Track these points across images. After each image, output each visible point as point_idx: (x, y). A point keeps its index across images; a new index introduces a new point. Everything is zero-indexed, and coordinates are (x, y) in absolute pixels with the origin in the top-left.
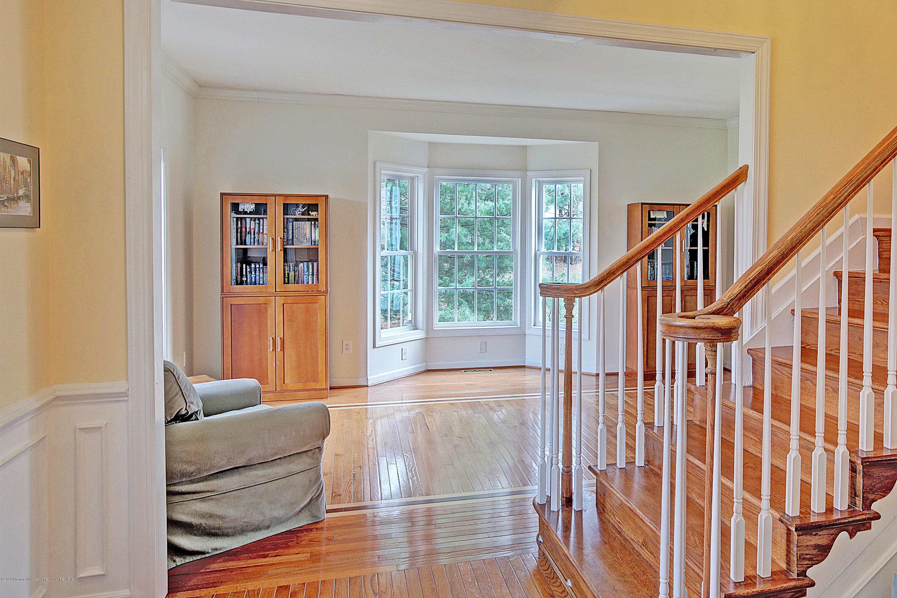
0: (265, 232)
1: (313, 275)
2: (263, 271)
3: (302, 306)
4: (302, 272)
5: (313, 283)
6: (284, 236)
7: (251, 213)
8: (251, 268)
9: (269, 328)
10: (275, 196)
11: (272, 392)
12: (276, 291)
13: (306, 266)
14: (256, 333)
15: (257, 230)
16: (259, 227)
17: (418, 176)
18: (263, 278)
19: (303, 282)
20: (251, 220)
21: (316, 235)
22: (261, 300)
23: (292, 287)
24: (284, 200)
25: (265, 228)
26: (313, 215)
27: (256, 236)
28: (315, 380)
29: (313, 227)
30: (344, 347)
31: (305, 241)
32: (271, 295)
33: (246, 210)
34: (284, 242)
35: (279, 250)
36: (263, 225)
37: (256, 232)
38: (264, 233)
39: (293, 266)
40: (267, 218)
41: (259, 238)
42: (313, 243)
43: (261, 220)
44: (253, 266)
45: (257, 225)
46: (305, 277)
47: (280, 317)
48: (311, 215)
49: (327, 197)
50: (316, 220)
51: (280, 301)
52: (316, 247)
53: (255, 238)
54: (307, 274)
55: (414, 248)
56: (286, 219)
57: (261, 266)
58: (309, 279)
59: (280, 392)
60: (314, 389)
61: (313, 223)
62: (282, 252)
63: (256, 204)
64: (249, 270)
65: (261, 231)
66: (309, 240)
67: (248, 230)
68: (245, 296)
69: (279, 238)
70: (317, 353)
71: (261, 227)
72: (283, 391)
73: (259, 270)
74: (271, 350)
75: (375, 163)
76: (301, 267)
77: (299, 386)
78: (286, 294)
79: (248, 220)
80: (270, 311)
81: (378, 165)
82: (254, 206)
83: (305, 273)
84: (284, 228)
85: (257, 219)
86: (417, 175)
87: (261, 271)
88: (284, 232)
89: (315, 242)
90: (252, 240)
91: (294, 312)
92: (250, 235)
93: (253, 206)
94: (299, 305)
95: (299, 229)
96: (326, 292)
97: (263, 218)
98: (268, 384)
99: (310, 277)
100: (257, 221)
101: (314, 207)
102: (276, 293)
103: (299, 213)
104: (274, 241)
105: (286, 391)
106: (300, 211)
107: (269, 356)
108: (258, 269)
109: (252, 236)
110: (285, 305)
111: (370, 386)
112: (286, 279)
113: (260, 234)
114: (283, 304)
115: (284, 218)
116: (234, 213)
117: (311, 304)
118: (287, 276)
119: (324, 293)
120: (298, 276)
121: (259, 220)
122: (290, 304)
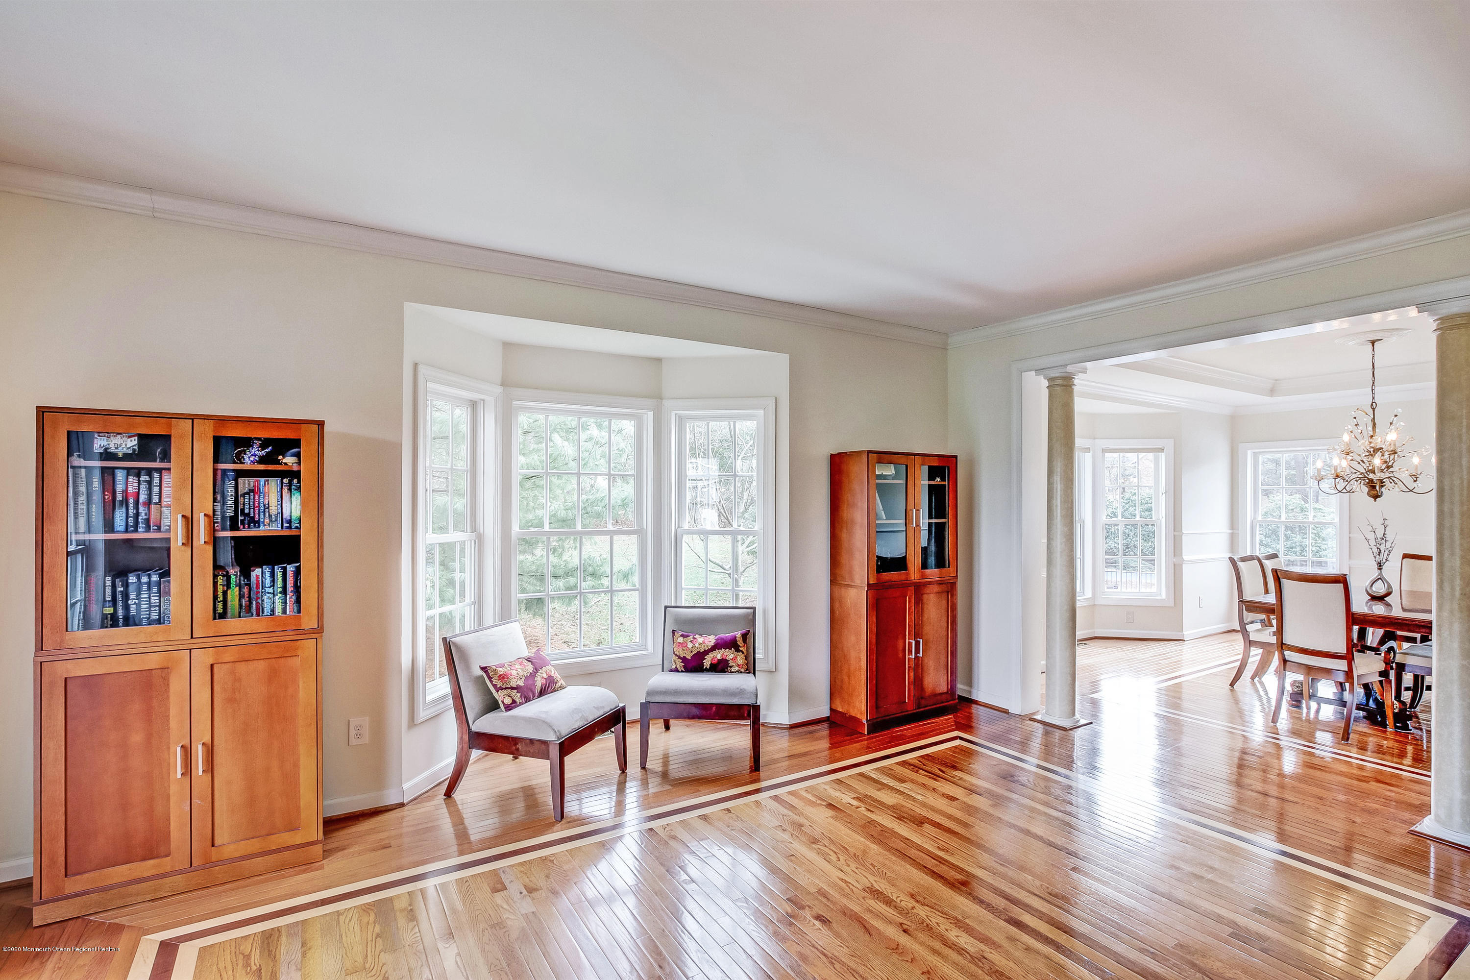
0: (165, 501)
1: (284, 591)
2: (159, 591)
3: (261, 665)
4: (258, 587)
5: (284, 611)
6: (214, 511)
7: (127, 457)
8: (126, 585)
9: (173, 724)
10: (193, 420)
11: (181, 872)
12: (192, 637)
13: (268, 575)
14: (137, 738)
15: (143, 498)
16: (150, 489)
17: (484, 400)
18: (159, 606)
19: (260, 611)
20: (128, 475)
21: (293, 507)
22: (153, 661)
23: (232, 624)
24: (215, 428)
25: (166, 491)
26: (286, 464)
27: (140, 511)
28: (292, 827)
29: (285, 490)
30: (353, 732)
31: (267, 520)
32: (181, 647)
33: (113, 450)
34: (215, 523)
35: (202, 542)
36: (160, 486)
37: (141, 501)
38: (164, 503)
39: (236, 576)
40: (169, 469)
41: (149, 514)
42: (285, 525)
43: (156, 476)
44: (132, 579)
45: (144, 487)
46: (265, 598)
47: (202, 697)
48: (281, 464)
49: (321, 424)
50: (297, 475)
51: (202, 658)
52: (294, 532)
53: (137, 515)
54: (271, 590)
55: (478, 526)
56: (219, 473)
57: (155, 578)
58: (277, 601)
59: (202, 868)
60: (288, 848)
61: (286, 481)
62: (210, 548)
63: (141, 437)
64: (122, 589)
65: (155, 499)
66: (276, 517)
67: (119, 497)
68: (109, 653)
69: (202, 515)
70: (296, 765)
71: (156, 490)
72: (209, 864)
73: (149, 589)
74: (179, 776)
75: (416, 365)
76: (257, 577)
77: (254, 846)
78: (219, 641)
79: (120, 475)
80: (177, 685)
81: (422, 369)
82: (136, 442)
83: (267, 590)
84: (215, 492)
85: (143, 472)
86: (482, 397)
87: (155, 590)
88: (215, 500)
89: (290, 522)
90: (131, 521)
91: (240, 680)
92: (124, 510)
93: (133, 443)
94: (253, 665)
95: (252, 494)
96: (319, 630)
97: (160, 470)
98: (168, 855)
99: (277, 598)
100: (144, 478)
101: (290, 445)
102: (193, 641)
103: (252, 459)
104: (189, 522)
105: (221, 862)
106: (255, 455)
107: (174, 789)
108: (145, 587)
109: (132, 512)
110: (215, 666)
111: (408, 803)
112: (220, 606)
113: (153, 506)
114: (212, 665)
115: (215, 471)
116: (79, 456)
117: (283, 659)
118: (221, 598)
119: (313, 631)
120: (250, 597)
121: (151, 476)
122: (228, 665)
